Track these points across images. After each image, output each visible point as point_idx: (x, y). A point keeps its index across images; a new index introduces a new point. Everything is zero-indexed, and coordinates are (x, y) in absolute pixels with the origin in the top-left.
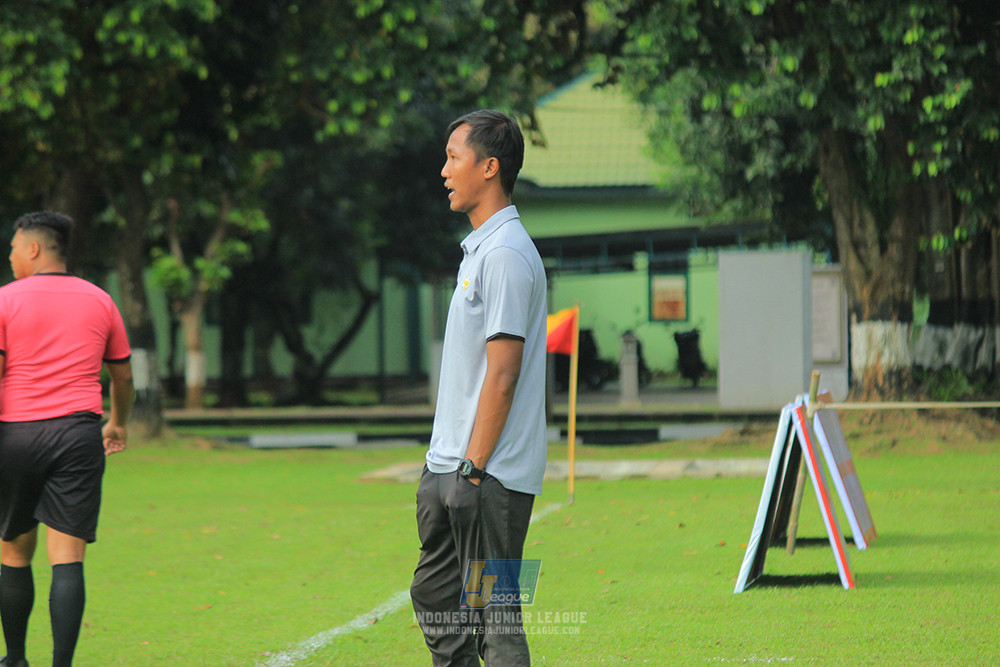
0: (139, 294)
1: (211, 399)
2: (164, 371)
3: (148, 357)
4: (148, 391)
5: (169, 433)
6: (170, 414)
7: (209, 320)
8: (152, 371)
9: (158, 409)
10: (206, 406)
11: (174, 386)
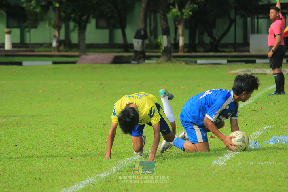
0: (165, 19)
1: (186, 50)
2: (172, 42)
3: (167, 37)
4: (167, 47)
5: (173, 60)
6: (173, 54)
7: (186, 27)
8: (169, 41)
9: (170, 53)
10: (184, 52)
11: (175, 46)
